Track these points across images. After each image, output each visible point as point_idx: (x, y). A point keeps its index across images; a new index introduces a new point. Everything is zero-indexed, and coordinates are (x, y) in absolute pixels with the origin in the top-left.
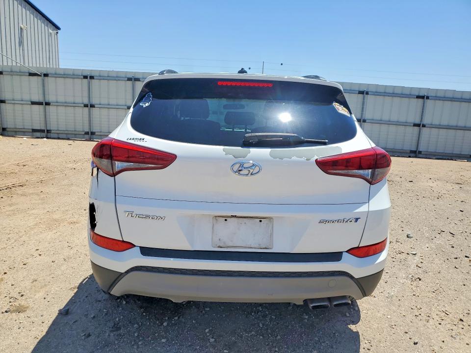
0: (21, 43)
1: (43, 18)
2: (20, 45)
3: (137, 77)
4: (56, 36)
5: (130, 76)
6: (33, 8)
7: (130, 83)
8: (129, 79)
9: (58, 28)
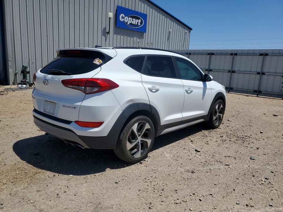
0: (168, 39)
1: (182, 25)
2: (168, 40)
3: (213, 52)
4: (189, 33)
5: (209, 52)
6: (178, 21)
7: (209, 56)
8: (209, 54)
9: (190, 29)
